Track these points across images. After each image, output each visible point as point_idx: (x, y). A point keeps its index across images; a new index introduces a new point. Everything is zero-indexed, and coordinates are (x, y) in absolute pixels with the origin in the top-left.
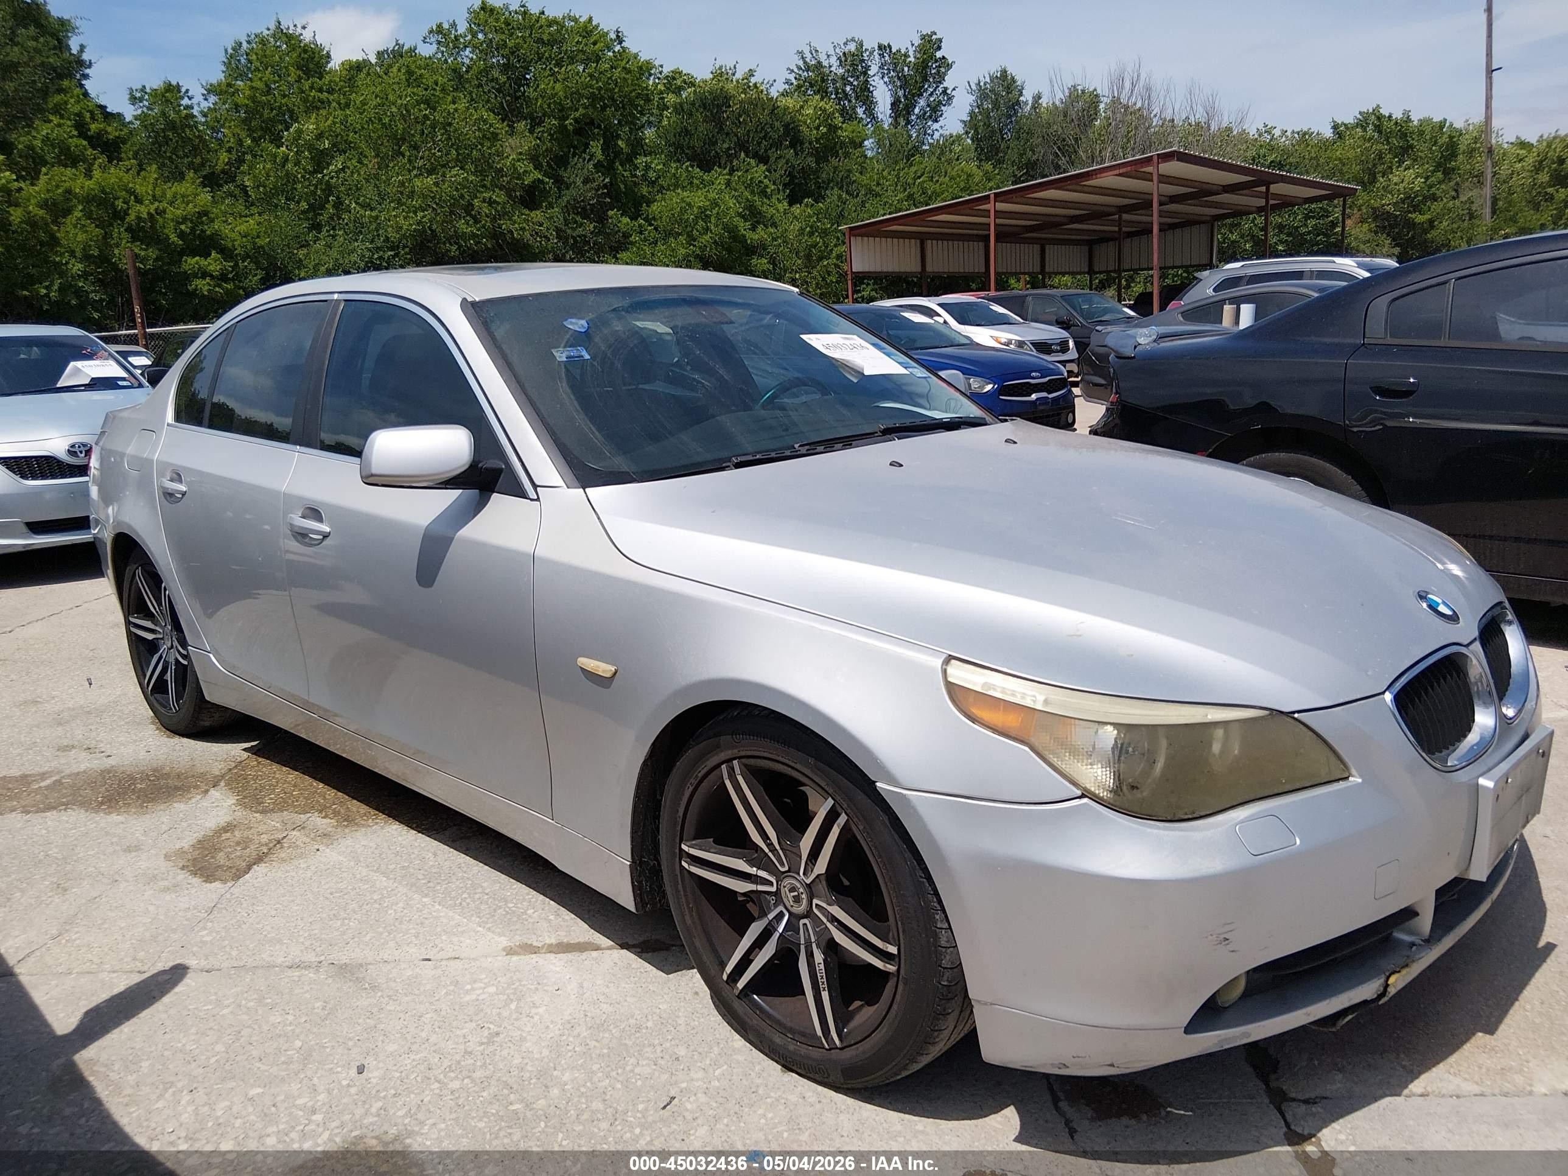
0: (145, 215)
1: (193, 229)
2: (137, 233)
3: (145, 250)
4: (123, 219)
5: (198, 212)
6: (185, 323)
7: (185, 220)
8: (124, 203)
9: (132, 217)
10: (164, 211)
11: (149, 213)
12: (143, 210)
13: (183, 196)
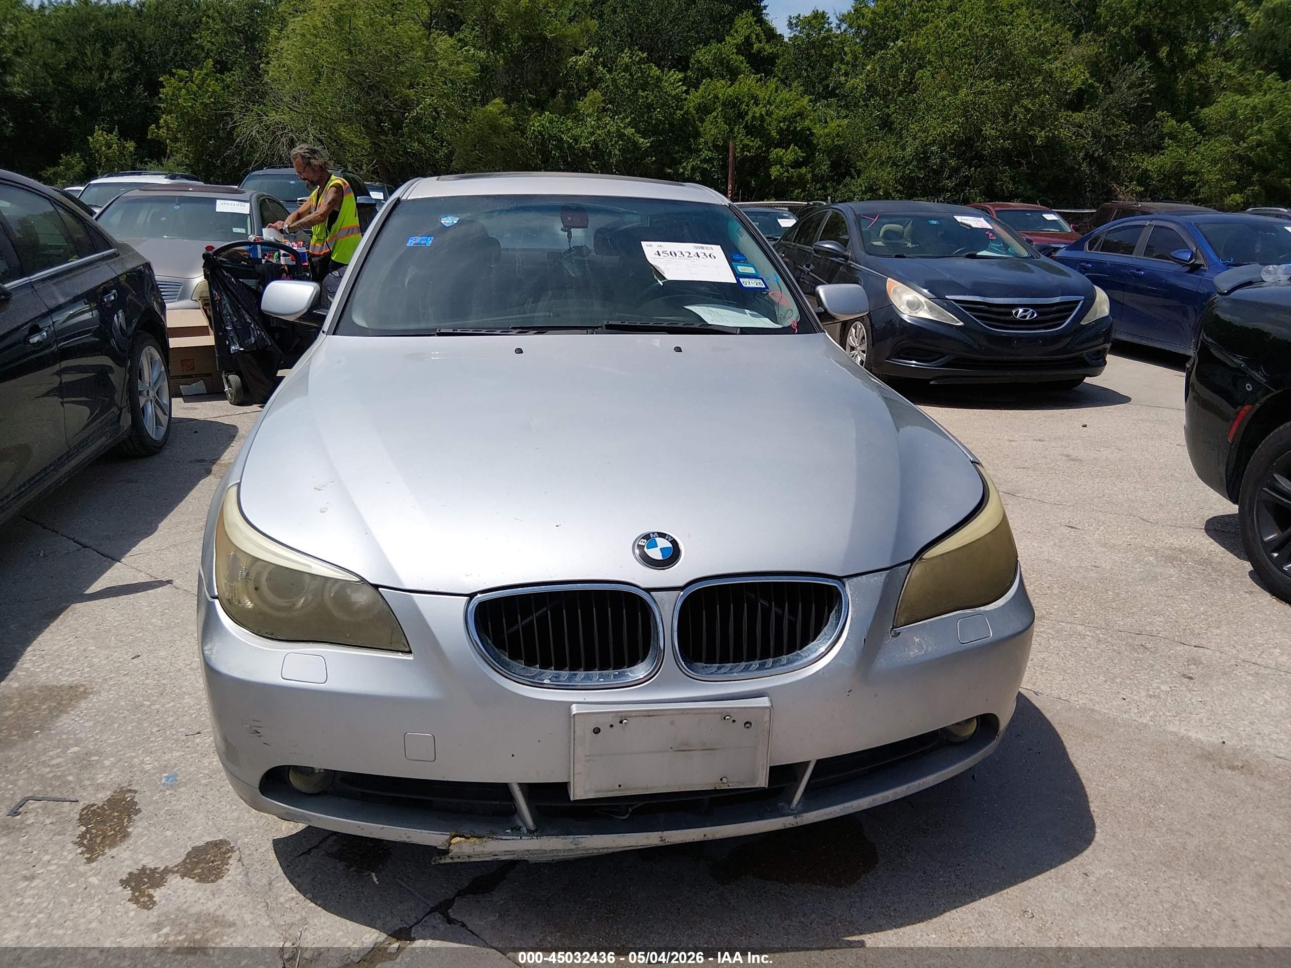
0: (758, 115)
1: (789, 127)
2: (750, 130)
3: (753, 141)
4: (743, 118)
5: (795, 114)
6: (768, 200)
7: (785, 119)
8: (746, 106)
9: (748, 118)
10: (772, 113)
11: (761, 114)
12: (758, 111)
13: (787, 101)
